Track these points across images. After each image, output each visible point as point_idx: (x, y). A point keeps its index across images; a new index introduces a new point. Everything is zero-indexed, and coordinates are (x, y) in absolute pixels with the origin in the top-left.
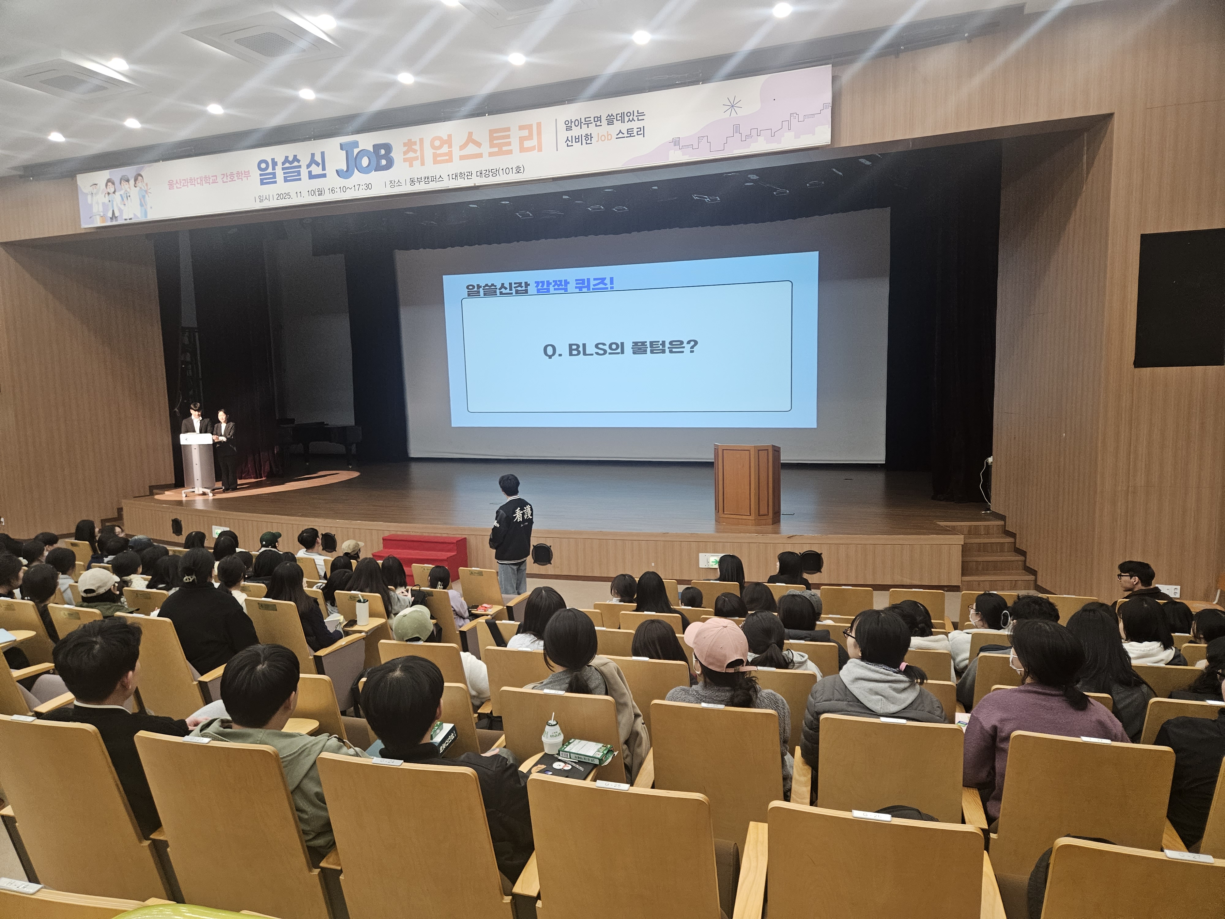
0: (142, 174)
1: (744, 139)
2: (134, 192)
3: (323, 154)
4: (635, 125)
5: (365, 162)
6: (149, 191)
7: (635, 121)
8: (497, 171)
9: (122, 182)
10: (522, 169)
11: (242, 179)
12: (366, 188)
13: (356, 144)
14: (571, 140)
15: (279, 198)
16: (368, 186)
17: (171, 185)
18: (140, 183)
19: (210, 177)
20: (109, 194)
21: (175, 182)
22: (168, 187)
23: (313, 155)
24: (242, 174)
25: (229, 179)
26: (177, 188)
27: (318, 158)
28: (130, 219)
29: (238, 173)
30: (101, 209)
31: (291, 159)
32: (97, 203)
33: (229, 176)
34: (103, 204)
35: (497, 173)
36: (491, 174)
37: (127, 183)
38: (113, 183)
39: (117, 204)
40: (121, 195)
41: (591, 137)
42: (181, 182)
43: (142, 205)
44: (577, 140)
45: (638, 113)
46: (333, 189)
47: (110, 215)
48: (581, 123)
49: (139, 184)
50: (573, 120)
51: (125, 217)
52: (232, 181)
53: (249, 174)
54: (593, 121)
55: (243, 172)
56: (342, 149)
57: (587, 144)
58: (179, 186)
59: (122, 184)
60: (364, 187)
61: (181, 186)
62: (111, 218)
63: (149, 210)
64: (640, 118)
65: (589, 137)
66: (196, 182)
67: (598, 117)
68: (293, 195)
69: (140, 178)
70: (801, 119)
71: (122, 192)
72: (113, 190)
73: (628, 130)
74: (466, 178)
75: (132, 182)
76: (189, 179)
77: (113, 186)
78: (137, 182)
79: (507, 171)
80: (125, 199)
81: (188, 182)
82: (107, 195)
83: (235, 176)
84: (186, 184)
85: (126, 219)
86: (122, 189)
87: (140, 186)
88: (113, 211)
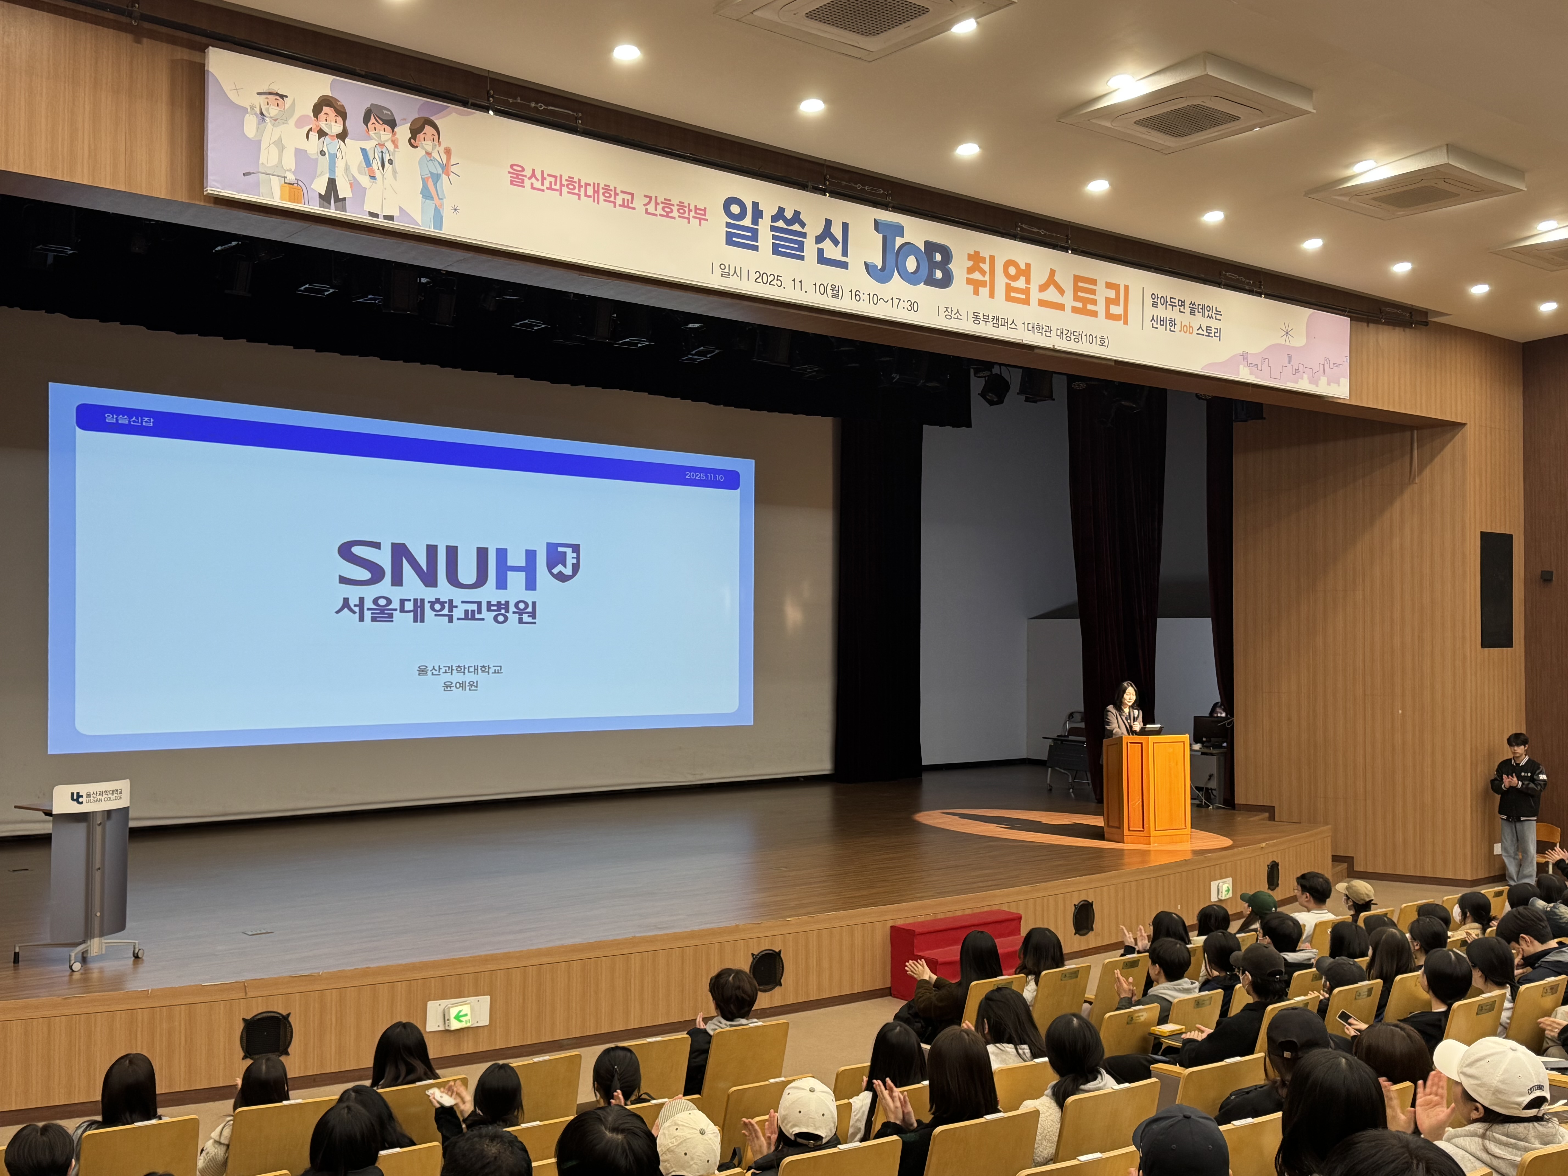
0: (438, 122)
1: (1293, 373)
2: (407, 157)
3: (845, 226)
4: (1213, 323)
5: (911, 264)
6: (453, 169)
7: (1212, 318)
8: (1080, 336)
9: (373, 120)
10: (1107, 343)
11: (691, 220)
12: (910, 309)
14: (1156, 320)
15: (760, 280)
16: (913, 306)
17: (517, 177)
18: (430, 143)
19: (618, 191)
20: (322, 134)
21: (528, 173)
22: (508, 178)
23: (828, 223)
24: (690, 211)
25: (660, 211)
26: (532, 187)
27: (837, 232)
28: (386, 217)
29: (681, 205)
30: (289, 162)
31: (789, 214)
32: (280, 145)
33: (661, 206)
34: (300, 154)
35: (1080, 339)
36: (1072, 337)
37: (388, 128)
38: (342, 114)
39: (347, 168)
40: (363, 150)
41: (1175, 324)
42: (543, 179)
43: (426, 194)
44: (1162, 323)
45: (1215, 310)
46: (858, 293)
47: (321, 186)
48: (1167, 302)
49: (427, 144)
50: (1160, 296)
51: (368, 208)
52: (667, 216)
53: (705, 215)
54: (1177, 304)
55: (692, 208)
56: (877, 229)
57: (1169, 330)
58: (538, 185)
59: (369, 125)
60: (908, 305)
61: (544, 188)
62: (325, 199)
63: (447, 212)
64: (1218, 317)
65: (1173, 323)
66: (583, 190)
67: (1181, 301)
68: (787, 281)
69: (428, 129)
70: (1331, 365)
71: (369, 145)
72: (337, 128)
73: (1207, 327)
74: (1045, 334)
75: (403, 131)
76: (565, 177)
77: (340, 119)
78: (421, 136)
79: (1092, 339)
80: (377, 164)
81: (562, 185)
82: (314, 135)
83: (675, 208)
84: (558, 187)
85: (372, 214)
86: (369, 138)
87: (429, 149)
88: (332, 183)
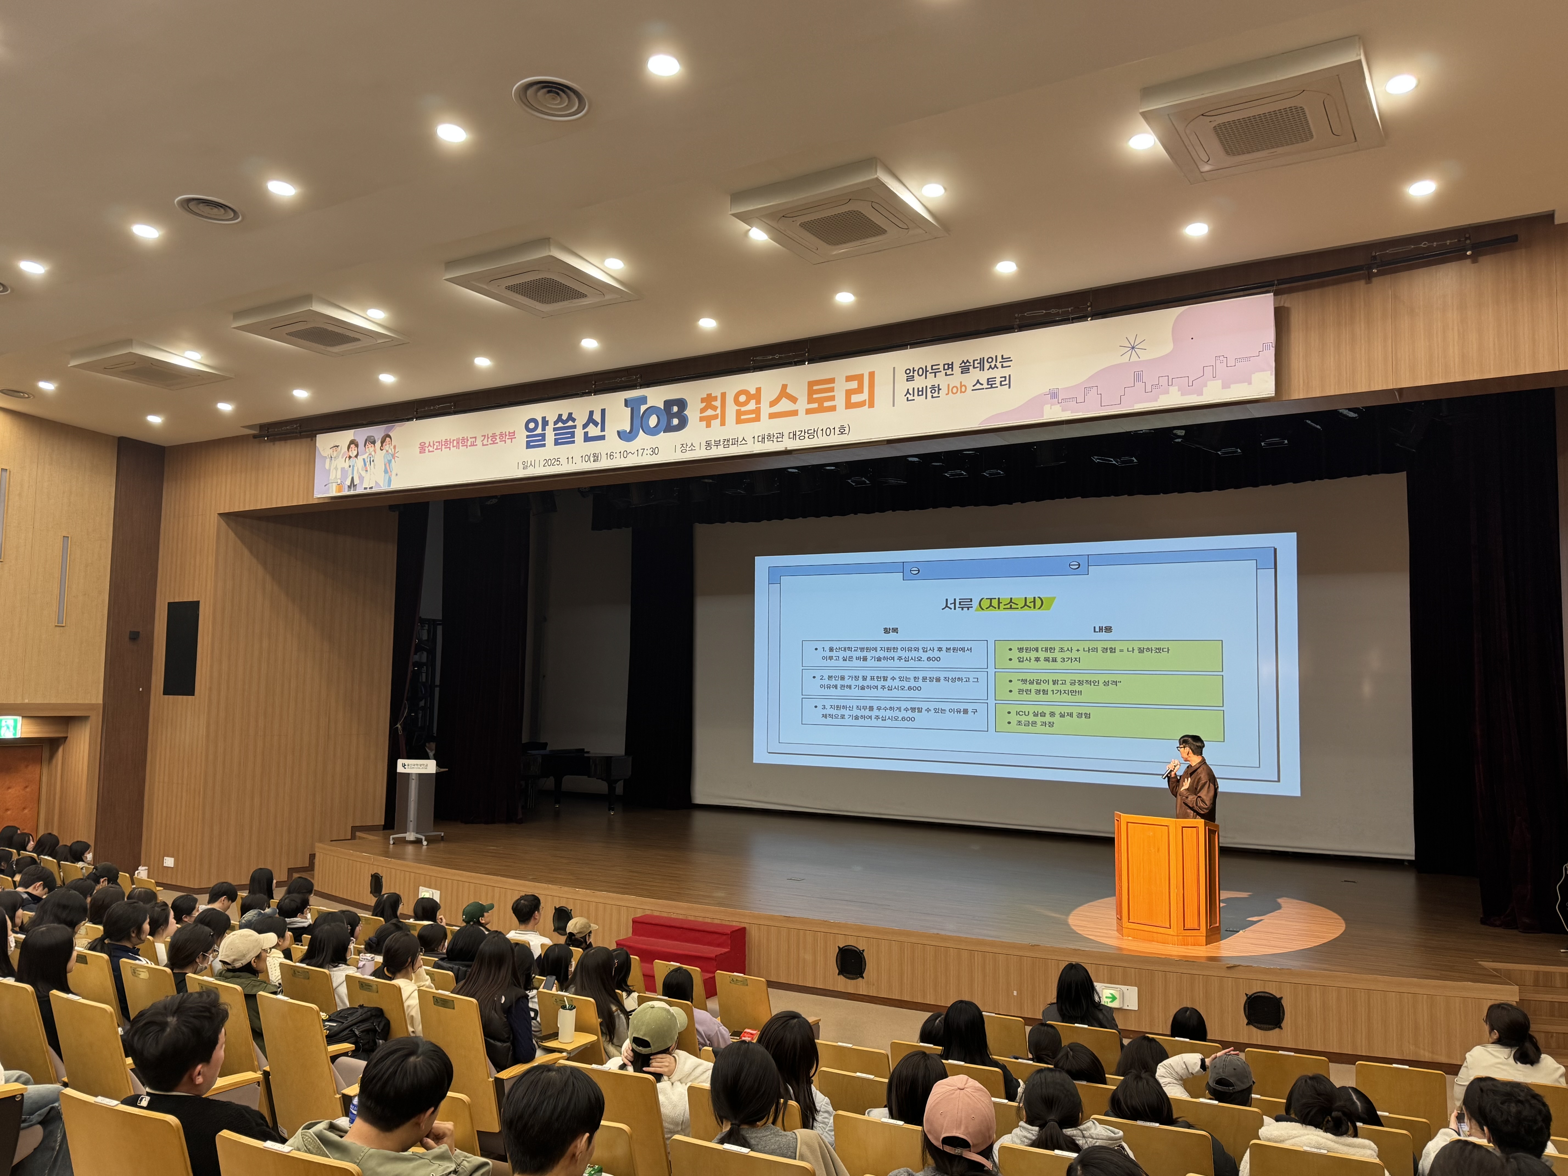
0: (391, 434)
1: (1149, 389)
2: (379, 455)
3: (603, 411)
4: (998, 373)
5: (653, 421)
6: (397, 454)
7: (997, 368)
8: (815, 432)
9: (367, 444)
10: (847, 429)
11: (505, 441)
12: (652, 453)
13: (644, 400)
14: (912, 393)
15: (546, 464)
16: (654, 451)
17: (422, 448)
18: (388, 446)
19: (469, 438)
20: (350, 457)
21: (427, 445)
22: (418, 450)
23: (591, 413)
24: (506, 435)
25: (490, 442)
26: (429, 451)
27: (597, 417)
28: (370, 488)
29: (501, 434)
30: (339, 476)
31: (564, 417)
32: (336, 469)
33: (491, 438)
34: (343, 469)
35: (815, 435)
36: (807, 435)
37: (373, 445)
38: (357, 446)
39: (358, 470)
40: (364, 459)
41: (939, 389)
42: (434, 445)
43: (386, 472)
44: (920, 393)
45: (1003, 358)
46: (612, 454)
47: (348, 483)
48: (927, 371)
49: (386, 447)
50: (916, 369)
51: (364, 486)
52: (494, 443)
53: (514, 435)
54: (942, 369)
55: (507, 433)
56: (626, 405)
57: (932, 397)
58: (431, 449)
59: (366, 446)
60: (650, 452)
61: (434, 450)
62: (349, 487)
63: (393, 477)
64: (1005, 364)
65: (936, 389)
66: (452, 444)
67: (948, 364)
68: (563, 461)
69: (388, 439)
70: (1231, 362)
71: (365, 456)
72: (355, 453)
73: (988, 379)
74: (775, 440)
75: (378, 444)
76: (444, 440)
77: (356, 448)
78: (384, 444)
79: (828, 432)
80: (368, 464)
81: (442, 445)
82: (348, 459)
83: (498, 438)
84: (440, 447)
85: (365, 488)
86: (366, 453)
87: (387, 449)
88: (353, 478)
